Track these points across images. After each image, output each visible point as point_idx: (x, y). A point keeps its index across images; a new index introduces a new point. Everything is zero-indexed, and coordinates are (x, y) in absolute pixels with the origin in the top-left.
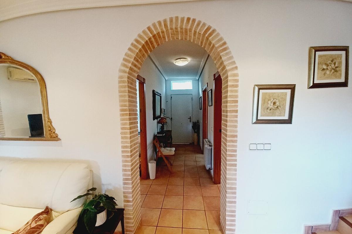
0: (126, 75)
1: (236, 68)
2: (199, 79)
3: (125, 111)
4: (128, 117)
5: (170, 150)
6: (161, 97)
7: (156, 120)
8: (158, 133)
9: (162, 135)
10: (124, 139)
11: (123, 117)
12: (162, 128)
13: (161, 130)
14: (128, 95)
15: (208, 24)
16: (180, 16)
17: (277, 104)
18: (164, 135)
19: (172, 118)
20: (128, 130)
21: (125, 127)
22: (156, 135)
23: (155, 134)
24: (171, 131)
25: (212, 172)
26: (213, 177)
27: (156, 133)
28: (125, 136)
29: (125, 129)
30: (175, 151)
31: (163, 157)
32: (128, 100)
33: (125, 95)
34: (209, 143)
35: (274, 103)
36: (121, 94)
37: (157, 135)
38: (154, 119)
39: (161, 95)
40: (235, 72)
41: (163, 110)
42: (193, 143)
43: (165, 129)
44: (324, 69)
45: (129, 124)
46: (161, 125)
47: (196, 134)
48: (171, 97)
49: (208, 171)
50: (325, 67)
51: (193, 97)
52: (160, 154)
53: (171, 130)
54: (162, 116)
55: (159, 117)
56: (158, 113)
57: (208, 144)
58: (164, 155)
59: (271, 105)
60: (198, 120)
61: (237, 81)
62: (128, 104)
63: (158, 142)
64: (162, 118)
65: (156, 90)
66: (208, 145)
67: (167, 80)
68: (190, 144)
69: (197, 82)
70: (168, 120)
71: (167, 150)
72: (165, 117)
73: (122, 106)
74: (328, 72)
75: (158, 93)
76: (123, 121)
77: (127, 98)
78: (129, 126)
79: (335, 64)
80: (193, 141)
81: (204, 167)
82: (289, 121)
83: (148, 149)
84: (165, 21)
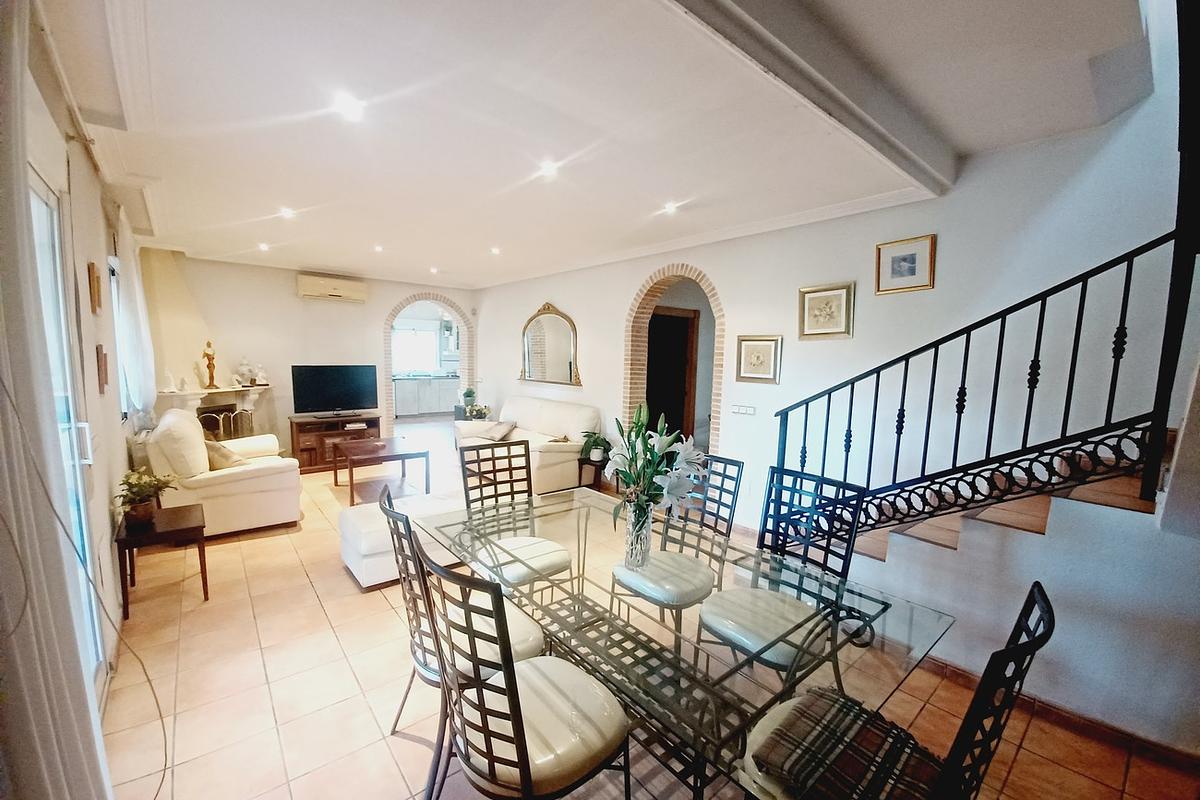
0: (631, 324)
1: (723, 315)
15: (700, 269)
16: (676, 263)
17: (761, 358)
35: (758, 358)
40: (722, 320)
44: (816, 316)
50: (817, 313)
59: (754, 360)
61: (724, 330)
74: (821, 319)
79: (830, 308)
82: (773, 380)
84: (664, 269)
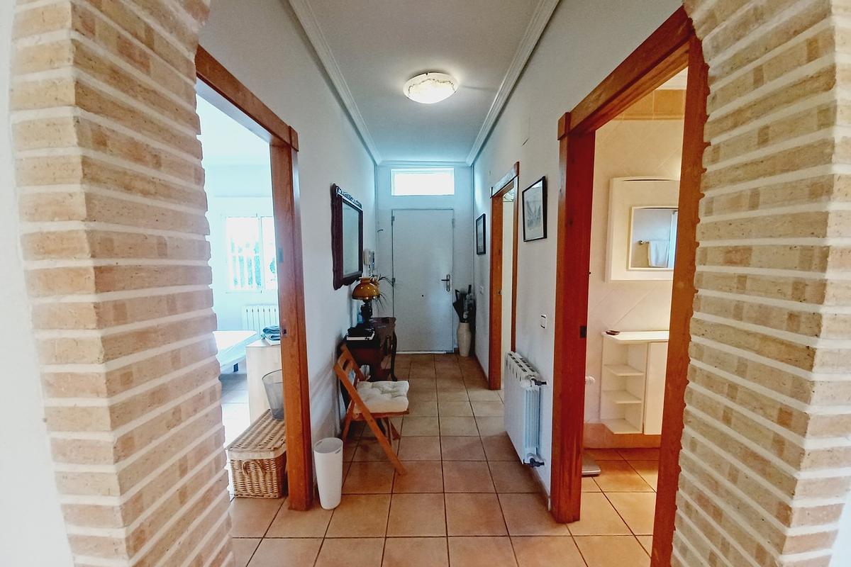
2: (473, 164)
3: (60, 252)
4: (90, 298)
5: (395, 394)
6: (361, 213)
7: (345, 290)
8: (352, 332)
9: (363, 338)
10: (71, 461)
11: (49, 300)
12: (366, 311)
13: (361, 320)
14: (78, 121)
18: (371, 338)
19: (394, 279)
20: (97, 393)
21: (73, 375)
22: (345, 337)
23: (341, 335)
24: (394, 319)
25: (545, 474)
26: (549, 493)
27: (345, 332)
28: (76, 436)
29: (78, 392)
30: (411, 393)
31: (369, 419)
32: (77, 161)
33: (51, 124)
34: (531, 373)
36: (30, 115)
37: (348, 339)
38: (337, 286)
39: (361, 207)
41: (367, 257)
42: (457, 352)
43: (375, 315)
45: (97, 350)
46: (362, 303)
47: (465, 326)
48: (393, 219)
49: (528, 470)
51: (456, 218)
52: (356, 411)
53: (391, 316)
54: (365, 275)
55: (356, 277)
56: (350, 266)
57: (527, 374)
58: (372, 414)
60: (470, 286)
62: (81, 199)
63: (351, 364)
64: (365, 283)
65: (344, 190)
66: (527, 378)
67: (381, 166)
68: (448, 354)
69: (468, 173)
70: (384, 288)
71: (383, 392)
72: (373, 276)
73: (35, 211)
75: (351, 199)
76: (49, 326)
77: (72, 151)
78: (100, 369)
80: (456, 346)
81: (507, 445)
83: (314, 394)
